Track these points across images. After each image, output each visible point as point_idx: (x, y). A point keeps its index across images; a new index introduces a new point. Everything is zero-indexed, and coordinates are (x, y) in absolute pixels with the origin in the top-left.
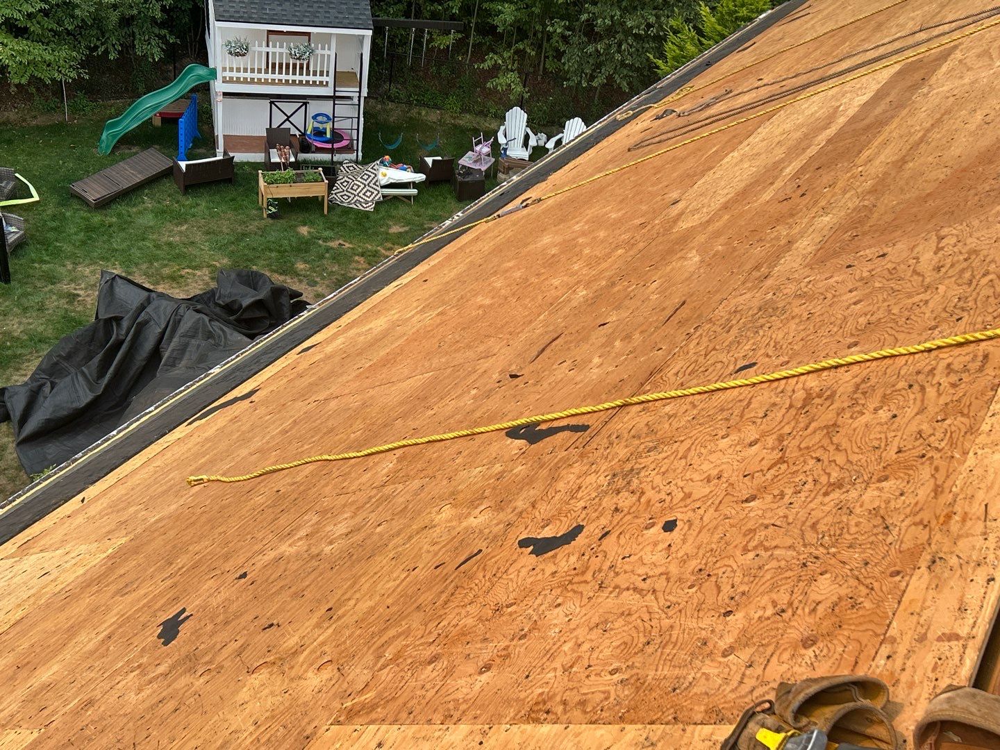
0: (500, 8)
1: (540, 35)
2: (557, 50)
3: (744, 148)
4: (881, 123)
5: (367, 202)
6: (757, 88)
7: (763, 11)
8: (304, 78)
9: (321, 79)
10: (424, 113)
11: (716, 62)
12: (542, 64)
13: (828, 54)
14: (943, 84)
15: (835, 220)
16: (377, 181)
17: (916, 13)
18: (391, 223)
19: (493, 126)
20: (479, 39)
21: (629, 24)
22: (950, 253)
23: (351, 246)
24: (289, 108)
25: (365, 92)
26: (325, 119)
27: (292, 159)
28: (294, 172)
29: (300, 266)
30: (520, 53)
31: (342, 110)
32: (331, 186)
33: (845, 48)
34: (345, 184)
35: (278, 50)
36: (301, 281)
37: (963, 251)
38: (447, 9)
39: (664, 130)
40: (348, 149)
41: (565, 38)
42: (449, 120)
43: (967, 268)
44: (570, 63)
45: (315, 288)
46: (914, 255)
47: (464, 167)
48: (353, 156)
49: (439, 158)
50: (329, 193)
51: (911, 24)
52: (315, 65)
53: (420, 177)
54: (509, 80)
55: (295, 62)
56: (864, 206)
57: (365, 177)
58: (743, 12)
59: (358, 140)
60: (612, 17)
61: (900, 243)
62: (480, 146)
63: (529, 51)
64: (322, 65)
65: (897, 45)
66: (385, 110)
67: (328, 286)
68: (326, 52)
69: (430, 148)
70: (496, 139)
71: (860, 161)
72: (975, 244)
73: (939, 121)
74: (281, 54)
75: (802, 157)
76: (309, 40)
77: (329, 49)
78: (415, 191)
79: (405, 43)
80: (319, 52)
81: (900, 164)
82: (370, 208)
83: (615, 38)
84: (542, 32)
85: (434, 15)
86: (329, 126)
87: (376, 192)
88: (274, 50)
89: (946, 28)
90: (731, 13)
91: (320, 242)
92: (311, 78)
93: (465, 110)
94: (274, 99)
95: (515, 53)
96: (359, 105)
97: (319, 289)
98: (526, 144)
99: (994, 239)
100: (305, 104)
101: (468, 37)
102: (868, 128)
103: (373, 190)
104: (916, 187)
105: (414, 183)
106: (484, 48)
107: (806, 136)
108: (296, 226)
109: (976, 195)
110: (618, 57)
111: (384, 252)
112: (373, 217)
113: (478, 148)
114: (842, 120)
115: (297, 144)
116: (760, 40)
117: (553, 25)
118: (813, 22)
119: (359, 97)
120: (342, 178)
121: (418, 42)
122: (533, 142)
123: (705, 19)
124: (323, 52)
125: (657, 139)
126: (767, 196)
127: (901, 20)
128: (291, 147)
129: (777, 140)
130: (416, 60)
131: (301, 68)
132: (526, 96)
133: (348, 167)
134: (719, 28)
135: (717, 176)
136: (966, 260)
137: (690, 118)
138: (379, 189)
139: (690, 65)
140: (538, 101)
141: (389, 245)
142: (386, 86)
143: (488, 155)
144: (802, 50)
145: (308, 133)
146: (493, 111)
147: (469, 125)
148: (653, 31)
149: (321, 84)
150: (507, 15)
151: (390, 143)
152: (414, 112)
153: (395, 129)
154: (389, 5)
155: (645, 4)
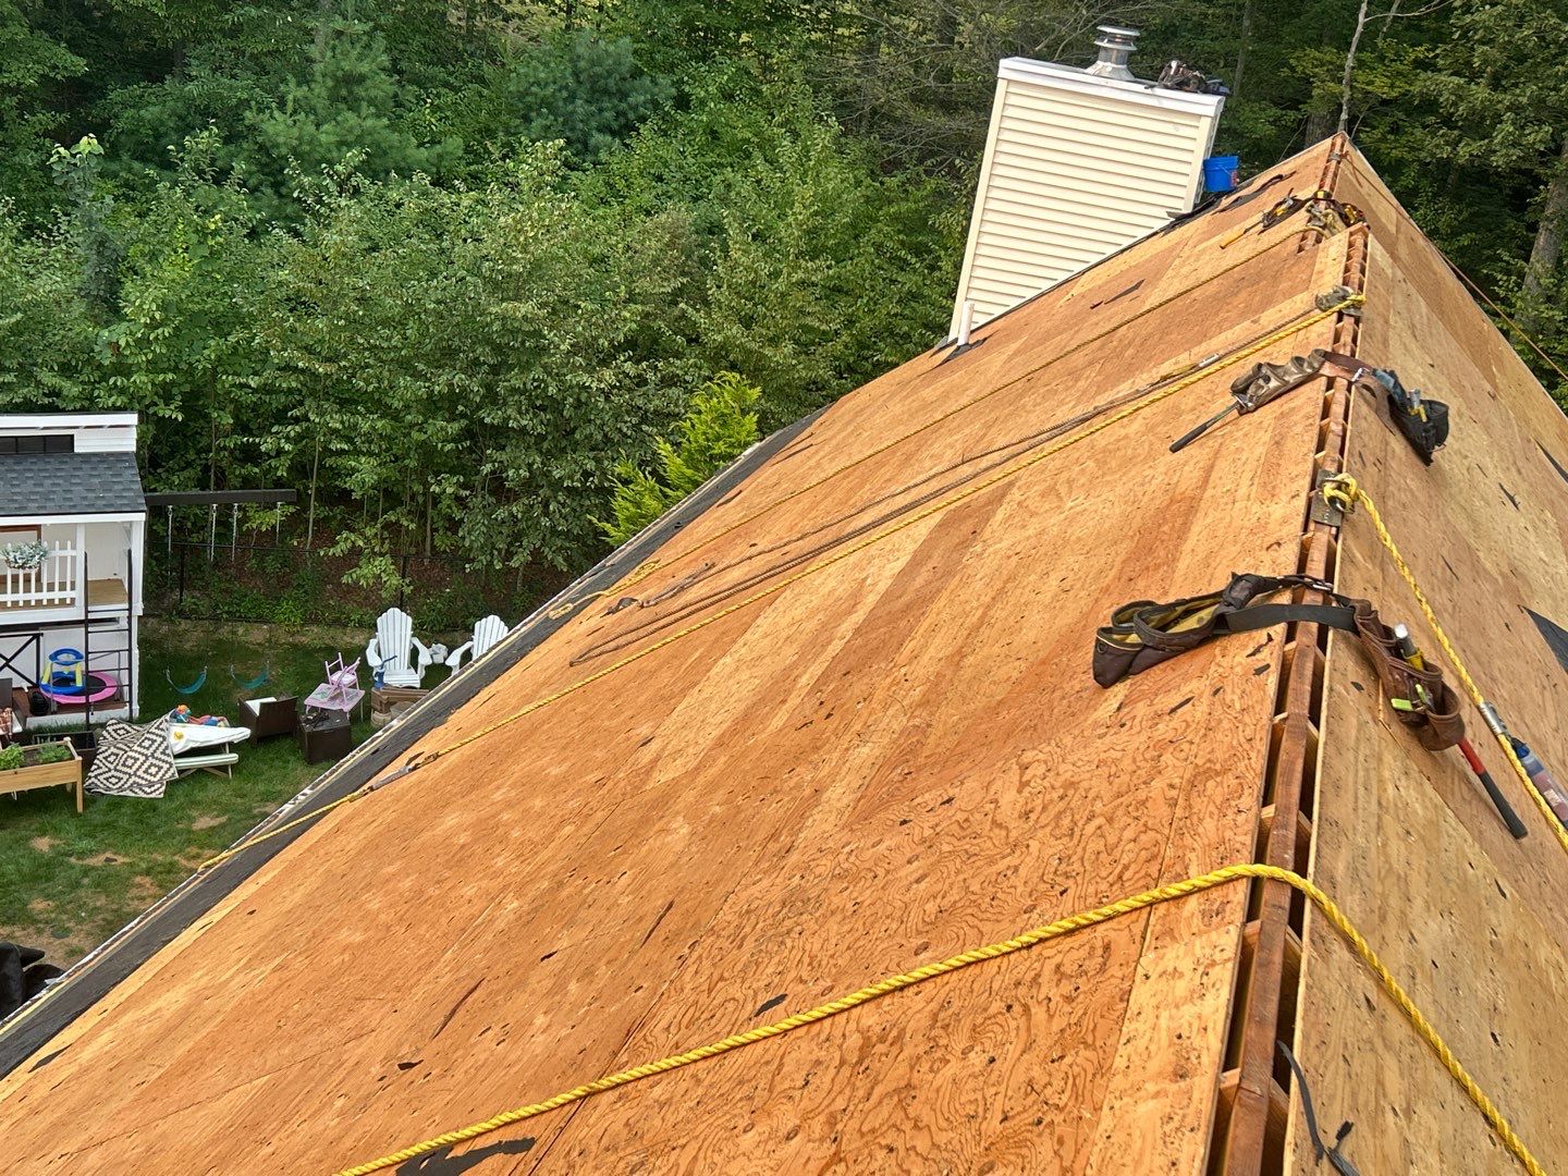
0: (353, 464)
1: (421, 499)
2: (450, 519)
3: (740, 650)
4: (924, 600)
5: (151, 784)
6: (750, 558)
7: (747, 445)
8: (33, 596)
9: (62, 595)
10: (241, 631)
11: (689, 522)
12: (428, 539)
13: (843, 503)
14: (1001, 538)
15: (877, 752)
16: (167, 748)
17: (955, 437)
18: (195, 814)
19: (358, 640)
20: (324, 512)
21: (557, 474)
22: (1039, 789)
23: (127, 860)
24: (7, 646)
25: (138, 608)
26: (72, 657)
27: (18, 728)
28: (21, 749)
29: (38, 905)
30: (393, 528)
31: (100, 640)
32: (87, 765)
33: (865, 494)
34: (112, 759)
36: (40, 932)
37: (1057, 785)
38: (268, 471)
39: (619, 630)
40: (116, 701)
41: (459, 499)
42: (284, 638)
43: (1064, 811)
44: (473, 535)
45: (66, 940)
46: (991, 796)
47: (314, 709)
48: (124, 712)
49: (272, 700)
50: (85, 777)
51: (949, 453)
52: (51, 573)
53: (243, 733)
54: (378, 569)
55: (15, 572)
56: (914, 726)
57: (147, 743)
58: (719, 448)
59: (130, 686)
60: (530, 466)
61: (970, 780)
62: (339, 673)
63: (405, 523)
64: (63, 573)
65: (934, 485)
66: (175, 633)
67: (89, 934)
68: (69, 553)
69: (254, 685)
70: (364, 661)
71: (901, 658)
72: (1070, 773)
73: (1002, 591)
75: (822, 658)
76: (39, 537)
77: (74, 548)
78: (233, 757)
79: (203, 528)
80: (57, 553)
81: (957, 658)
82: (158, 792)
83: (538, 495)
84: (424, 494)
85: (247, 482)
86: (79, 669)
87: (166, 766)
89: (996, 457)
90: (703, 451)
91: (73, 860)
92: (45, 596)
93: (311, 619)
95: (384, 528)
96: (130, 630)
97: (74, 941)
98: (414, 662)
99: (1096, 762)
100: (37, 637)
101: (306, 509)
102: (908, 608)
103: (161, 764)
104: (981, 692)
105: (231, 744)
106: (334, 524)
107: (824, 625)
108: (29, 838)
109: (1064, 698)
110: (545, 522)
111: (184, 862)
112: (163, 808)
113: (335, 677)
114: (871, 600)
115: (25, 703)
116: (748, 486)
117: (439, 483)
118: (818, 458)
119: (130, 617)
120: (106, 748)
121: (224, 523)
122: (425, 658)
123: (666, 461)
124: (63, 553)
125: (612, 645)
126: (778, 721)
127: (936, 448)
128: (15, 707)
129: (784, 635)
130: (222, 551)
131: (27, 580)
132: (408, 590)
133: (115, 731)
134: (689, 472)
135: (705, 695)
136: (1061, 798)
137: (657, 609)
138: (171, 760)
139: (653, 529)
140: (428, 595)
141: (194, 850)
142: (176, 596)
143: (354, 686)
144: (806, 500)
145: (44, 682)
146: (355, 616)
147: (318, 643)
148: (593, 482)
149: (63, 602)
150: (365, 473)
151: (187, 684)
152: (224, 632)
153: (196, 661)
154: (171, 471)
155: (577, 443)
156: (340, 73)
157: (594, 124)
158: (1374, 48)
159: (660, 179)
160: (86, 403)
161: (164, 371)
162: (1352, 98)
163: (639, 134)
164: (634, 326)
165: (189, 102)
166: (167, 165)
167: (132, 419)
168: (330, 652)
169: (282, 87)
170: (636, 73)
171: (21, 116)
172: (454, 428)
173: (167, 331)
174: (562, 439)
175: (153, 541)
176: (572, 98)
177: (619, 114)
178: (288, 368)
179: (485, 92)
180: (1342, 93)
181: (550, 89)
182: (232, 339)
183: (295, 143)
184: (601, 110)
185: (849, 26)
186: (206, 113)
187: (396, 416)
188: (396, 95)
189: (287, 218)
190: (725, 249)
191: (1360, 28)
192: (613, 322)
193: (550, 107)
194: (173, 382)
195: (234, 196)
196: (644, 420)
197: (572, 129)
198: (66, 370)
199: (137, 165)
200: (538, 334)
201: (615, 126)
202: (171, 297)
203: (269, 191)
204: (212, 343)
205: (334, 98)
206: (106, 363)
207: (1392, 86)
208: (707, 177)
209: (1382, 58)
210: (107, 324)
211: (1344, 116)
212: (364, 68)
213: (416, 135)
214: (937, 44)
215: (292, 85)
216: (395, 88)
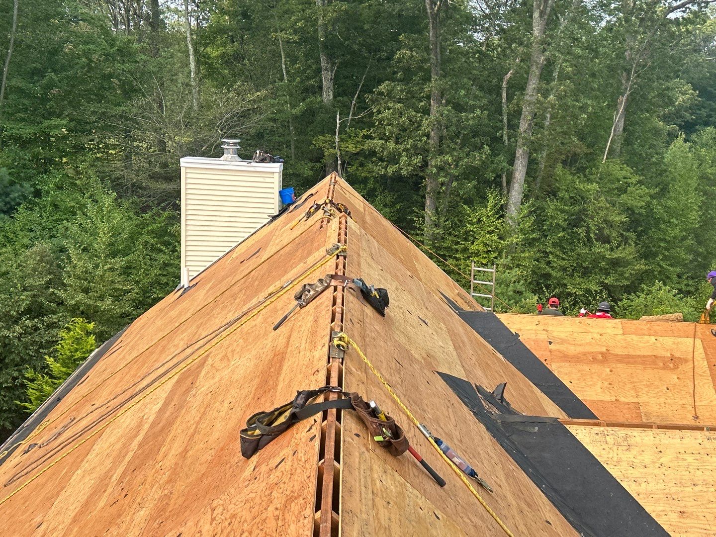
3: (85, 466)
4: (170, 423)
6: (92, 412)
7: (92, 351)
11: (64, 397)
13: (134, 376)
14: (204, 385)
15: (147, 513)
17: (184, 335)
22: (219, 521)
33: (144, 370)
37: (228, 517)
39: (29, 463)
43: (231, 532)
46: (198, 529)
51: (182, 343)
56: (165, 495)
58: (78, 355)
61: (189, 521)
65: (175, 361)
71: (159, 458)
72: (233, 509)
73: (204, 413)
75: (123, 464)
81: (184, 454)
89: (202, 343)
90: (69, 358)
99: (244, 501)
102: (161, 431)
104: (195, 471)
107: (124, 445)
109: (230, 467)
114: (146, 426)
116: (91, 373)
118: (124, 353)
125: (25, 471)
126: (102, 504)
127: (176, 341)
129: (106, 453)
134: (64, 370)
135: (68, 493)
136: (229, 524)
137: (47, 448)
139: (48, 402)
144: (118, 376)
148: (17, 382)
155: (7, 364)
158: (346, 132)
159: (31, 230)
162: (341, 155)
191: (338, 125)
196: (41, 347)
207: (356, 148)
209: (350, 137)
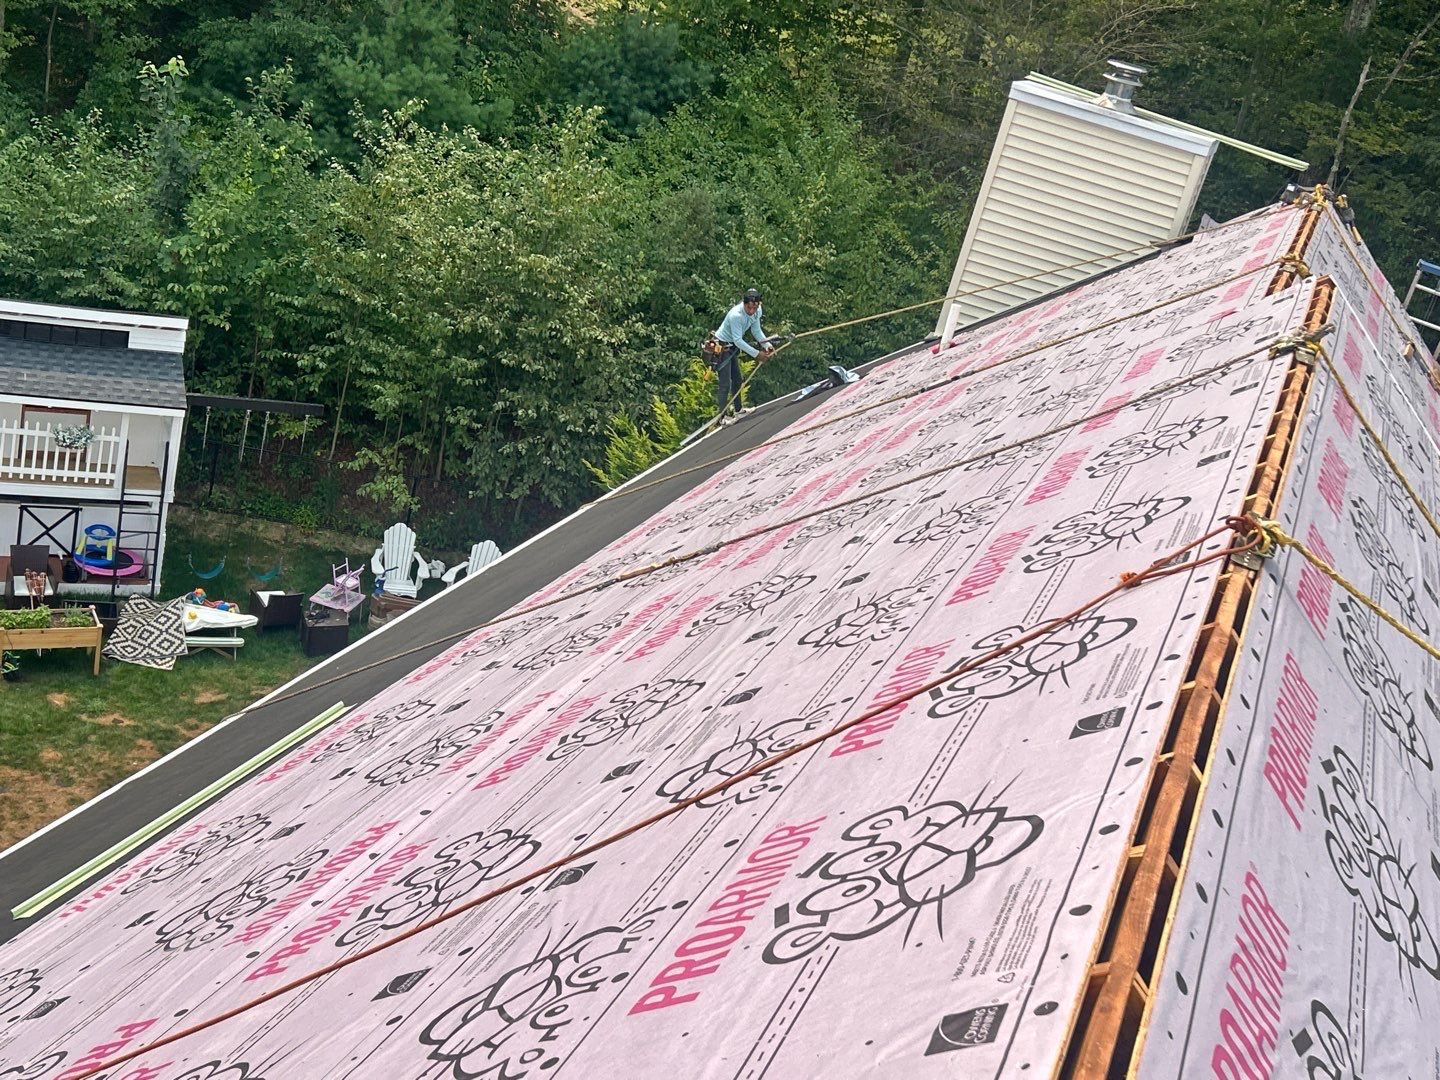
0: (378, 387)
1: (437, 427)
2: (461, 448)
5: (163, 657)
8: (76, 474)
9: (103, 476)
10: (261, 528)
12: (440, 465)
16: (180, 625)
18: (199, 689)
19: (366, 548)
20: (349, 428)
21: (562, 418)
23: (132, 723)
24: (49, 516)
25: (170, 495)
26: (106, 533)
27: (49, 592)
28: (50, 611)
29: (49, 754)
30: (408, 451)
31: (131, 521)
32: (107, 632)
34: (130, 630)
35: (37, 433)
36: (47, 777)
38: (302, 385)
40: (140, 577)
41: (470, 431)
42: (299, 538)
44: (478, 468)
45: (69, 789)
47: (318, 606)
48: (146, 588)
49: (281, 593)
52: (95, 455)
53: (250, 620)
54: (391, 486)
55: (63, 450)
57: (163, 620)
59: (155, 565)
60: (538, 408)
62: (344, 577)
63: (420, 447)
64: (105, 455)
66: (201, 522)
67: (90, 786)
68: (113, 438)
69: (266, 578)
70: (369, 567)
74: (42, 439)
76: (88, 421)
77: (118, 434)
78: (239, 641)
79: (237, 430)
80: (102, 438)
82: (168, 665)
83: (543, 436)
84: (440, 423)
85: (282, 393)
86: (111, 544)
87: (178, 642)
88: (32, 433)
91: (84, 717)
92: (87, 475)
93: (325, 524)
94: (26, 502)
95: (399, 449)
96: (160, 515)
97: (76, 791)
98: (413, 574)
100: (76, 511)
101: (332, 424)
103: (173, 639)
105: (239, 628)
106: (356, 441)
108: (46, 693)
110: (547, 461)
111: (184, 732)
112: (171, 679)
113: (340, 580)
115: (58, 569)
117: (454, 414)
119: (161, 503)
120: (124, 621)
121: (255, 428)
122: (423, 572)
123: (660, 419)
124: (108, 438)
128: (49, 572)
130: (251, 453)
131: (73, 459)
132: (415, 508)
133: (136, 605)
138: (183, 636)
140: (433, 515)
141: (192, 721)
142: (206, 488)
143: (356, 590)
145: (78, 552)
146: (366, 527)
147: (329, 547)
148: (593, 429)
149: (102, 482)
150: (388, 398)
151: (206, 569)
152: (246, 527)
153: (216, 550)
154: (215, 375)
155: (583, 392)
156: (409, 29)
157: (636, 100)
158: (1371, 107)
159: (689, 157)
160: (144, 304)
161: (218, 283)
162: (1344, 153)
163: (675, 114)
164: (648, 289)
165: (270, 39)
166: (243, 95)
167: (183, 323)
168: (339, 556)
169: (356, 36)
170: (681, 57)
171: (117, 36)
172: (473, 365)
173: (224, 247)
174: (572, 385)
175: (190, 436)
176: (618, 74)
177: (660, 93)
178: (331, 293)
179: (541, 60)
180: (1335, 148)
181: (601, 63)
182: (283, 261)
183: (361, 87)
184: (643, 88)
185: (882, 34)
186: (284, 51)
187: (423, 349)
188: (458, 54)
189: (346, 156)
190: (741, 227)
191: (1360, 88)
192: (630, 285)
193: (596, 79)
194: (224, 296)
195: (300, 130)
196: (647, 378)
197: (616, 103)
198: (130, 272)
199: (216, 92)
200: (559, 288)
201: (655, 103)
202: (232, 216)
203: (333, 130)
204: (264, 262)
205: (401, 51)
206: (166, 270)
207: (1383, 146)
208: (732, 161)
209: (1376, 119)
210: (172, 234)
211: (1335, 168)
212: (432, 25)
213: (472, 93)
214: (961, 59)
215: (364, 34)
216: (457, 48)
